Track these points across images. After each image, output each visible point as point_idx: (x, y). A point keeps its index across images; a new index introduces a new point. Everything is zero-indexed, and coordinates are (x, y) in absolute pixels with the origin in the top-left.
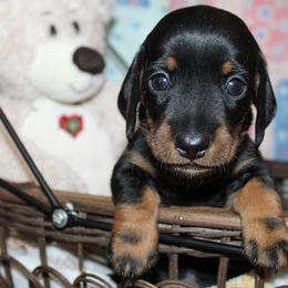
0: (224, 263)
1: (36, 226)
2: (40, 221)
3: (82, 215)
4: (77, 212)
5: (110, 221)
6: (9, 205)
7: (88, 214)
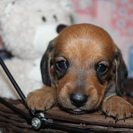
1: (22, 128)
2: (25, 124)
3: (50, 121)
4: (47, 119)
6: (7, 115)
7: (54, 120)
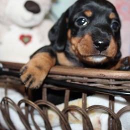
0: (67, 92)
5: (18, 72)
